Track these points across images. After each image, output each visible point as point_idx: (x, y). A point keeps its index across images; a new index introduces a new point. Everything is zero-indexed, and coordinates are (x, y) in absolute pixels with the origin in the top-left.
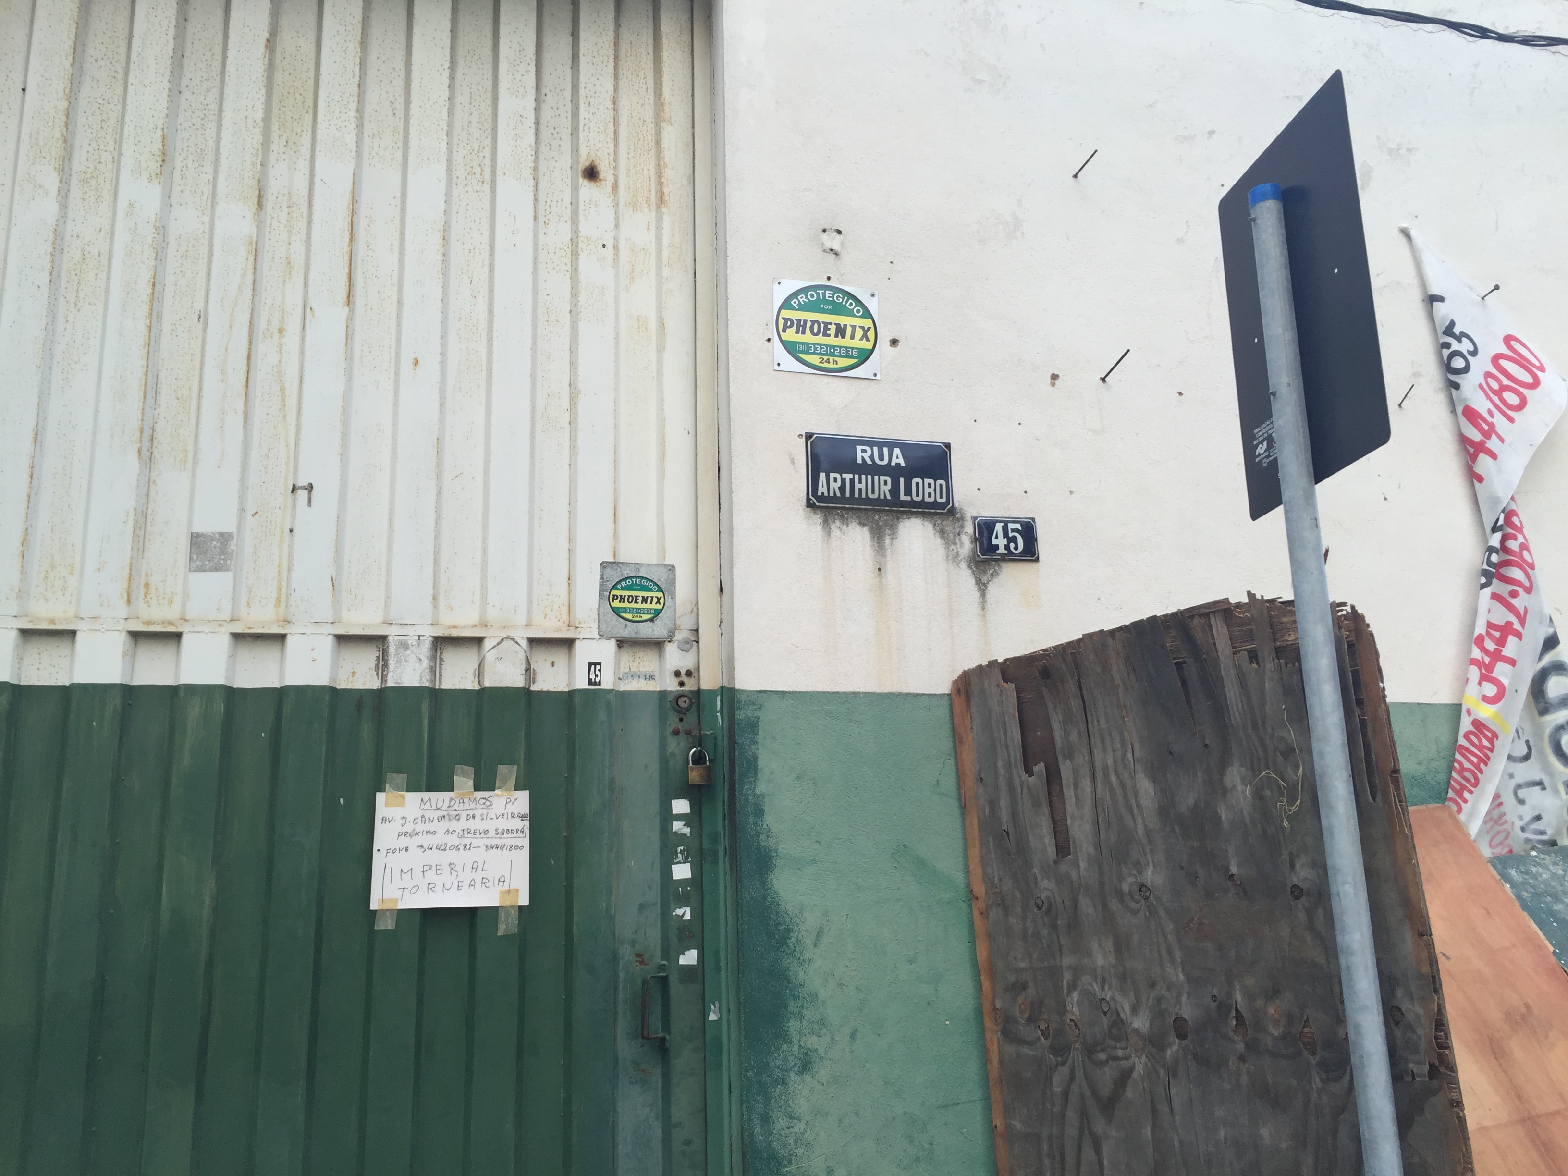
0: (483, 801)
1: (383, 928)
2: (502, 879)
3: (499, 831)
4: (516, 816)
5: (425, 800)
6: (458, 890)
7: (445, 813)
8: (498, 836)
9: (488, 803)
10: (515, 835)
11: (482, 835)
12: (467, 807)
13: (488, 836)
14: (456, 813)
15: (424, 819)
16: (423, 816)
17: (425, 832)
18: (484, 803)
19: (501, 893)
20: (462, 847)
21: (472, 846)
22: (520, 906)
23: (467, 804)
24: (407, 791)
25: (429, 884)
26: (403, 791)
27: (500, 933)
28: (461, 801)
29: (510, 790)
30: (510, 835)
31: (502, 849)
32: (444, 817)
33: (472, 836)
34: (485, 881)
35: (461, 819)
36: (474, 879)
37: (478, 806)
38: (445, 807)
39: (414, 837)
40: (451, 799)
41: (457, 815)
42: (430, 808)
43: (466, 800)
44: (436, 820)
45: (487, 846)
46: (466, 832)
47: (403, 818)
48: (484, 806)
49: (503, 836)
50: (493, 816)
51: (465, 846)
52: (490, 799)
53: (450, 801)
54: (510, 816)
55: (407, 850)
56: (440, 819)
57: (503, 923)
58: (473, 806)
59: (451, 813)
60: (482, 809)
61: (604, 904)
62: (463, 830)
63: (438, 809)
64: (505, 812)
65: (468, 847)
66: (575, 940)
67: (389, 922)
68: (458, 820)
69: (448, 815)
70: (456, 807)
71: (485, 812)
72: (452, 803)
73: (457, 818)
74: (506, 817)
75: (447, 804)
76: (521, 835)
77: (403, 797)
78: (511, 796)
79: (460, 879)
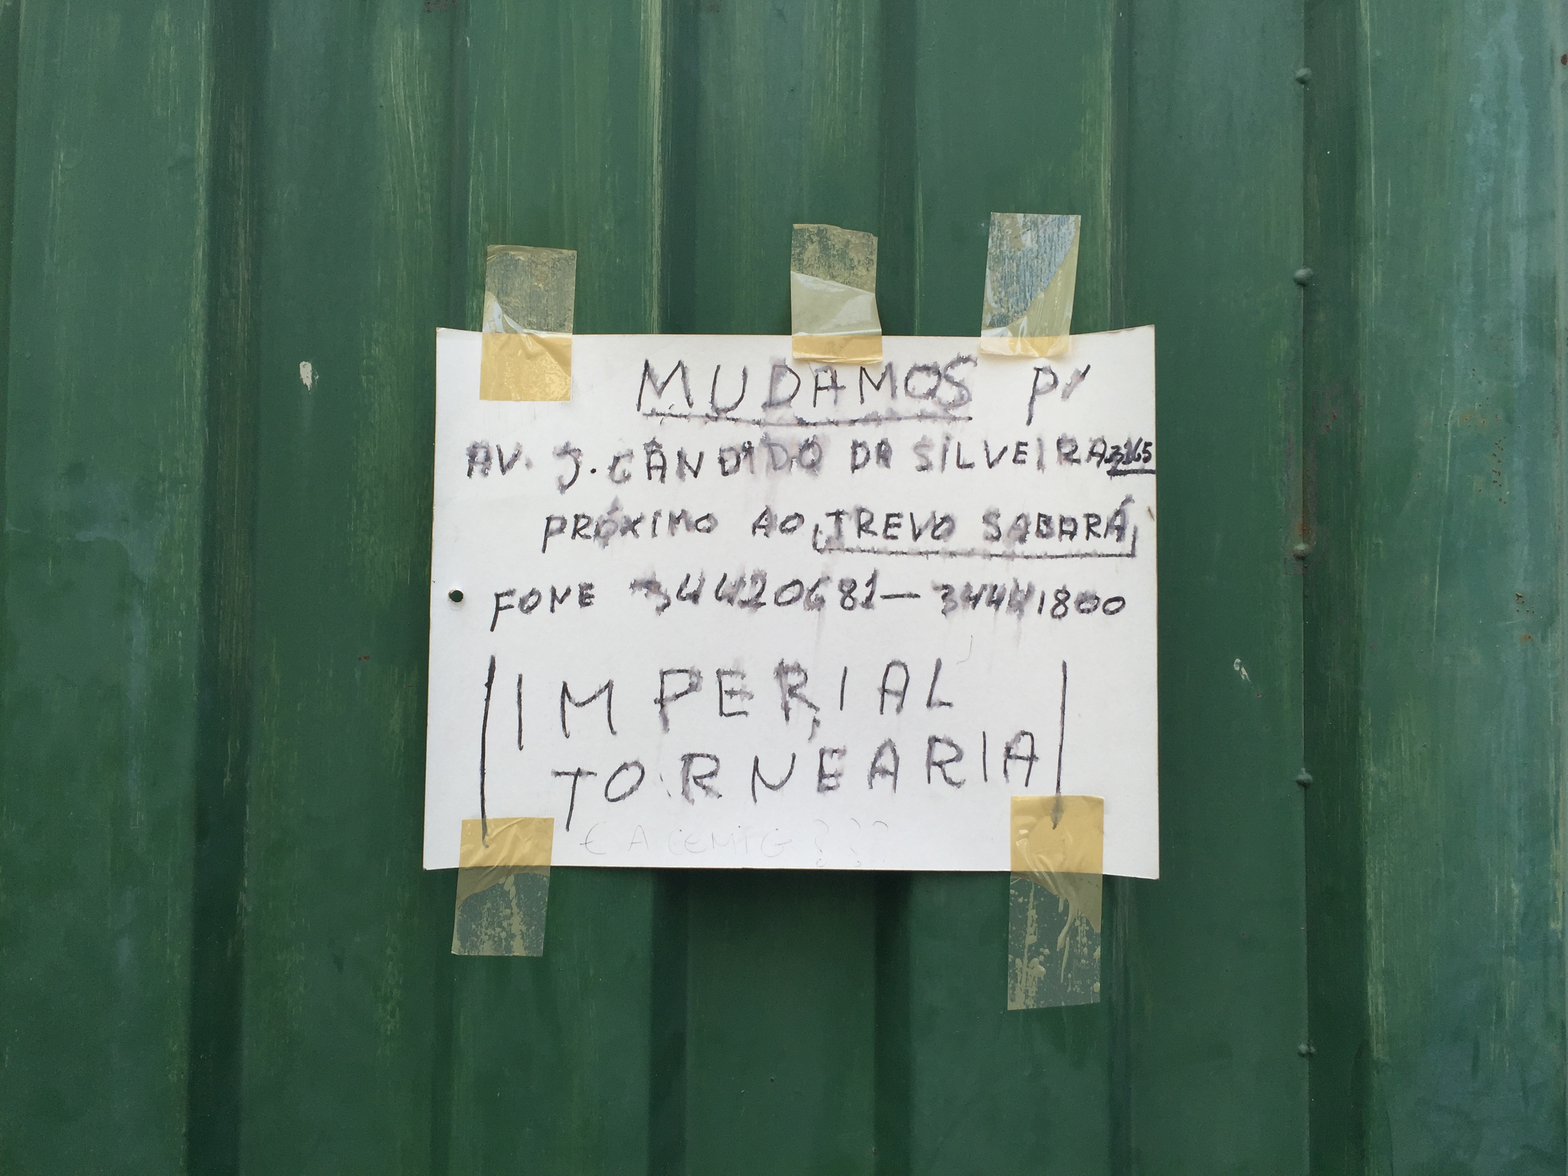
0: (923, 382)
1: (487, 950)
2: (1023, 748)
3: (1005, 523)
4: (1082, 453)
5: (661, 372)
6: (824, 789)
7: (755, 435)
8: (997, 547)
9: (947, 393)
10: (1080, 543)
11: (926, 541)
12: (849, 406)
13: (954, 543)
14: (805, 434)
15: (656, 460)
16: (653, 447)
17: (663, 523)
18: (932, 393)
19: (1020, 809)
20: (831, 593)
21: (881, 588)
22: (1109, 881)
23: (851, 394)
24: (579, 329)
25: (689, 758)
26: (560, 327)
27: (1017, 1002)
28: (825, 380)
29: (1052, 332)
30: (1054, 545)
31: (1018, 607)
32: (748, 450)
33: (879, 542)
34: (942, 752)
35: (826, 462)
36: (889, 743)
37: (904, 404)
38: (751, 408)
39: (616, 540)
40: (779, 370)
41: (808, 445)
42: (682, 407)
43: (848, 377)
44: (711, 465)
45: (946, 591)
46: (849, 526)
47: (566, 451)
48: (929, 406)
49: (1019, 548)
50: (973, 453)
51: (848, 588)
52: (958, 373)
53: (774, 380)
54: (1051, 454)
55: (585, 599)
56: (730, 463)
57: (1034, 952)
58: (877, 401)
59: (778, 434)
60: (921, 417)
61: (1516, 889)
62: (838, 514)
63: (718, 414)
64: (1029, 435)
65: (861, 593)
66: (1379, 1051)
67: (517, 925)
68: (813, 466)
69: (768, 443)
70: (802, 407)
71: (935, 431)
72: (787, 385)
73: (809, 456)
74: (1032, 456)
75: (758, 391)
76: (1109, 544)
77: (563, 359)
78: (1058, 357)
79: (826, 738)
